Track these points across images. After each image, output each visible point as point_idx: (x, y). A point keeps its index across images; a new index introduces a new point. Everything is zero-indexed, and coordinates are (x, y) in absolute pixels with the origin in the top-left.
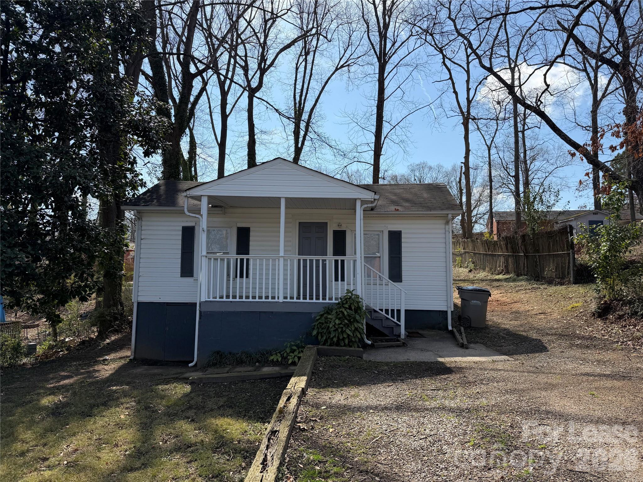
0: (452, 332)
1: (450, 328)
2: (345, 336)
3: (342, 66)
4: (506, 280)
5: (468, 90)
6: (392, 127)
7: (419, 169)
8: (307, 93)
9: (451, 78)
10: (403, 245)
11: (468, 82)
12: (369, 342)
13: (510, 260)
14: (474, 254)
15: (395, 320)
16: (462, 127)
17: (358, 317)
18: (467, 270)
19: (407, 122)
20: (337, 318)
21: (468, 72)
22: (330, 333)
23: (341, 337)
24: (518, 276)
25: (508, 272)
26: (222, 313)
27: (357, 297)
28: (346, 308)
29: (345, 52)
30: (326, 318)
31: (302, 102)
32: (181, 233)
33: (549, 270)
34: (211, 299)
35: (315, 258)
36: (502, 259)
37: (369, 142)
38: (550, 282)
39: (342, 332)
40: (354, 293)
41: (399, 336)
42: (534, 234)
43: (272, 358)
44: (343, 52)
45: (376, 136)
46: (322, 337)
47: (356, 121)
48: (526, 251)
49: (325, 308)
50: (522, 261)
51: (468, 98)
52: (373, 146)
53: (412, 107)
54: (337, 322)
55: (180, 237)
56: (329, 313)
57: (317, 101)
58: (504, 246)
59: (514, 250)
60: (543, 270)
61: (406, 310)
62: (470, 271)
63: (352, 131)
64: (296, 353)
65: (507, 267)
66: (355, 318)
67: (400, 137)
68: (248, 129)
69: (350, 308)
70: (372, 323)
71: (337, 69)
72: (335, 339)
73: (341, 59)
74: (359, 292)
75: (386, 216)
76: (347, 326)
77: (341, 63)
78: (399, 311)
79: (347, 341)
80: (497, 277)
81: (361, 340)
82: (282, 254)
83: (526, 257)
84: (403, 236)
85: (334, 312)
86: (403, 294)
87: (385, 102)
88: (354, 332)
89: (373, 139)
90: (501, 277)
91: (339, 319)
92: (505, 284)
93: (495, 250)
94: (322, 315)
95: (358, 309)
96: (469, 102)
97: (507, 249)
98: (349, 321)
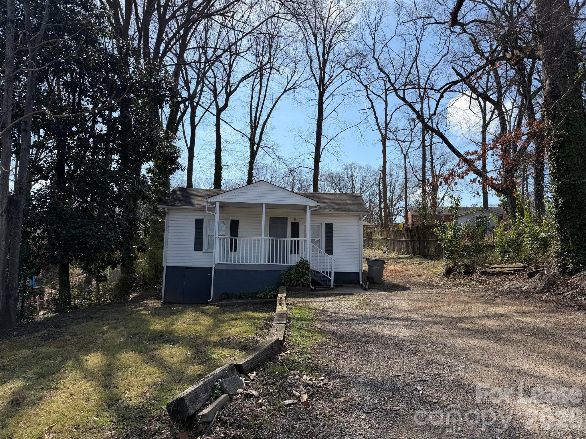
0: (362, 285)
1: (361, 283)
2: (300, 282)
3: (290, 89)
4: (406, 258)
5: (386, 115)
6: (329, 141)
7: (351, 168)
8: (261, 111)
9: (373, 107)
10: (334, 232)
11: (386, 109)
12: (313, 288)
13: (410, 244)
14: (388, 240)
15: (328, 276)
16: (381, 144)
17: (307, 272)
18: (382, 252)
19: (340, 137)
20: (295, 273)
21: (386, 102)
22: (292, 281)
23: (298, 283)
24: (414, 255)
25: (408, 253)
26: (227, 271)
27: (307, 261)
28: (300, 267)
29: (292, 77)
30: (290, 273)
31: (258, 117)
32: (194, 223)
33: (432, 249)
34: (221, 263)
35: (278, 239)
36: (405, 244)
37: (310, 151)
38: (432, 259)
39: (299, 280)
40: (305, 259)
41: (330, 285)
42: (423, 226)
43: (258, 295)
44: (290, 77)
45: (316, 148)
46: (287, 283)
47: (300, 135)
48: (419, 238)
49: (288, 268)
50: (417, 245)
51: (386, 122)
52: (313, 155)
53: (344, 126)
54: (296, 275)
55: (194, 226)
56: (290, 270)
57: (269, 116)
58: (406, 235)
59: (412, 238)
60: (428, 251)
61: (334, 272)
62: (384, 253)
63: (298, 143)
64: (272, 293)
65: (408, 249)
66: (305, 273)
67: (335, 148)
68: (215, 140)
69: (303, 267)
70: (314, 278)
71: (285, 91)
72: (295, 284)
73: (288, 83)
74: (308, 259)
75: (324, 214)
76: (301, 277)
77: (289, 87)
78: (330, 273)
79: (301, 285)
80: (401, 256)
81: (309, 286)
82: (263, 236)
83: (419, 242)
84: (334, 226)
85: (294, 270)
86: (333, 261)
87: (323, 121)
88: (305, 280)
89: (314, 150)
90: (404, 256)
91: (297, 273)
92: (404, 260)
93: (400, 237)
94: (287, 272)
95: (307, 268)
96: (387, 124)
97: (408, 236)
98: (302, 274)
